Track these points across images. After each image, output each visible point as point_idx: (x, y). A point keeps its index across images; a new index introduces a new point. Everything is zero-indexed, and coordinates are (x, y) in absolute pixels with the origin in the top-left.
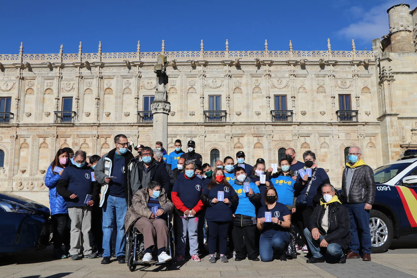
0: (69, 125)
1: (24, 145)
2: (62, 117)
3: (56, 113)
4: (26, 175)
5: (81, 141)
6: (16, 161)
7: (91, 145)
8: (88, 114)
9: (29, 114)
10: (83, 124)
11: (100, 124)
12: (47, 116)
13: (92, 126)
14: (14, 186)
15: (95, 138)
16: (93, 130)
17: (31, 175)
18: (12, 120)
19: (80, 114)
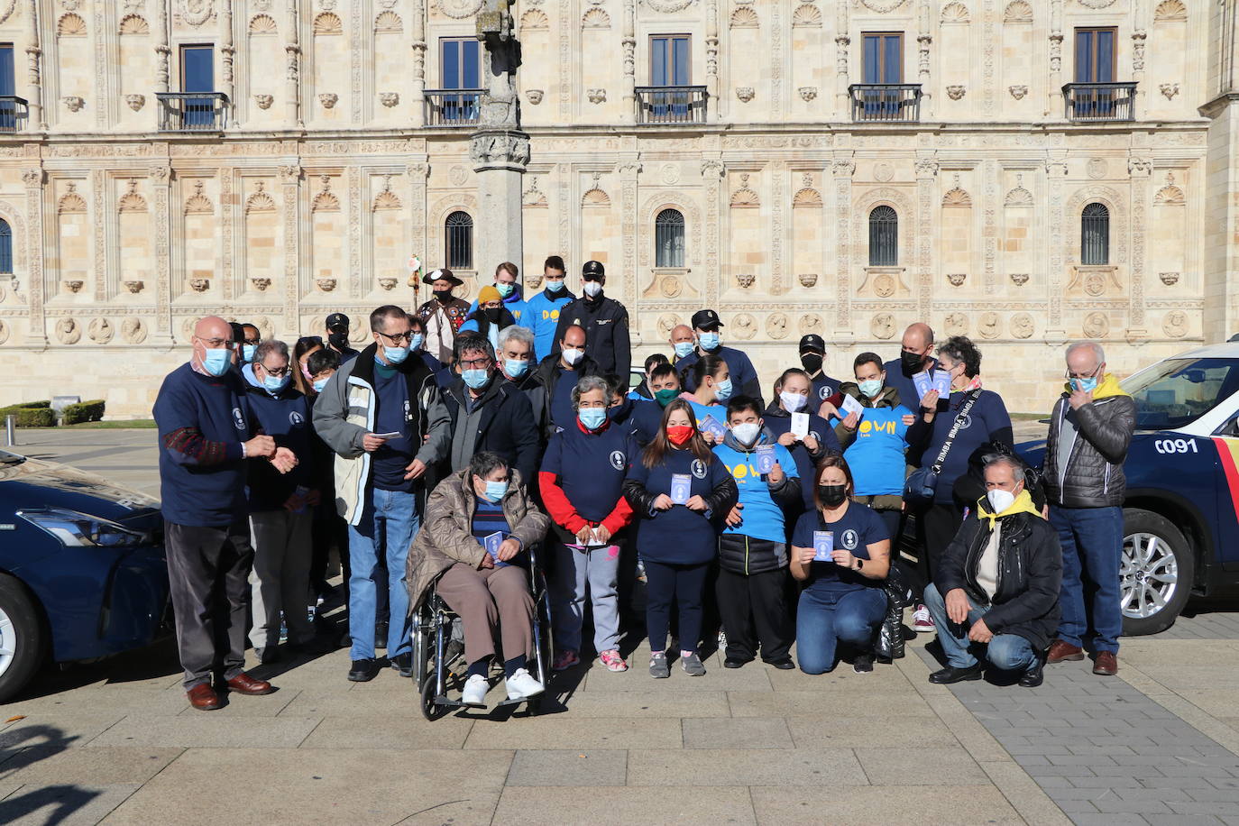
0: (206, 137)
1: (70, 204)
2: (184, 111)
3: (163, 98)
4: (85, 298)
5: (250, 188)
6: (51, 252)
7: (279, 200)
8: (265, 99)
9: (77, 101)
10: (252, 133)
11: (305, 133)
12: (137, 109)
13: (280, 140)
14: (51, 331)
15: (294, 179)
16: (286, 153)
17: (99, 297)
18: (23, 120)
19: (240, 100)
